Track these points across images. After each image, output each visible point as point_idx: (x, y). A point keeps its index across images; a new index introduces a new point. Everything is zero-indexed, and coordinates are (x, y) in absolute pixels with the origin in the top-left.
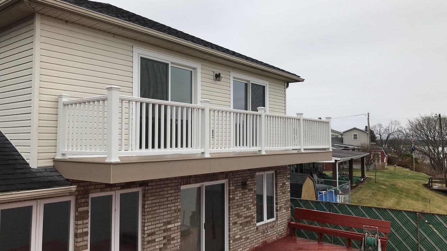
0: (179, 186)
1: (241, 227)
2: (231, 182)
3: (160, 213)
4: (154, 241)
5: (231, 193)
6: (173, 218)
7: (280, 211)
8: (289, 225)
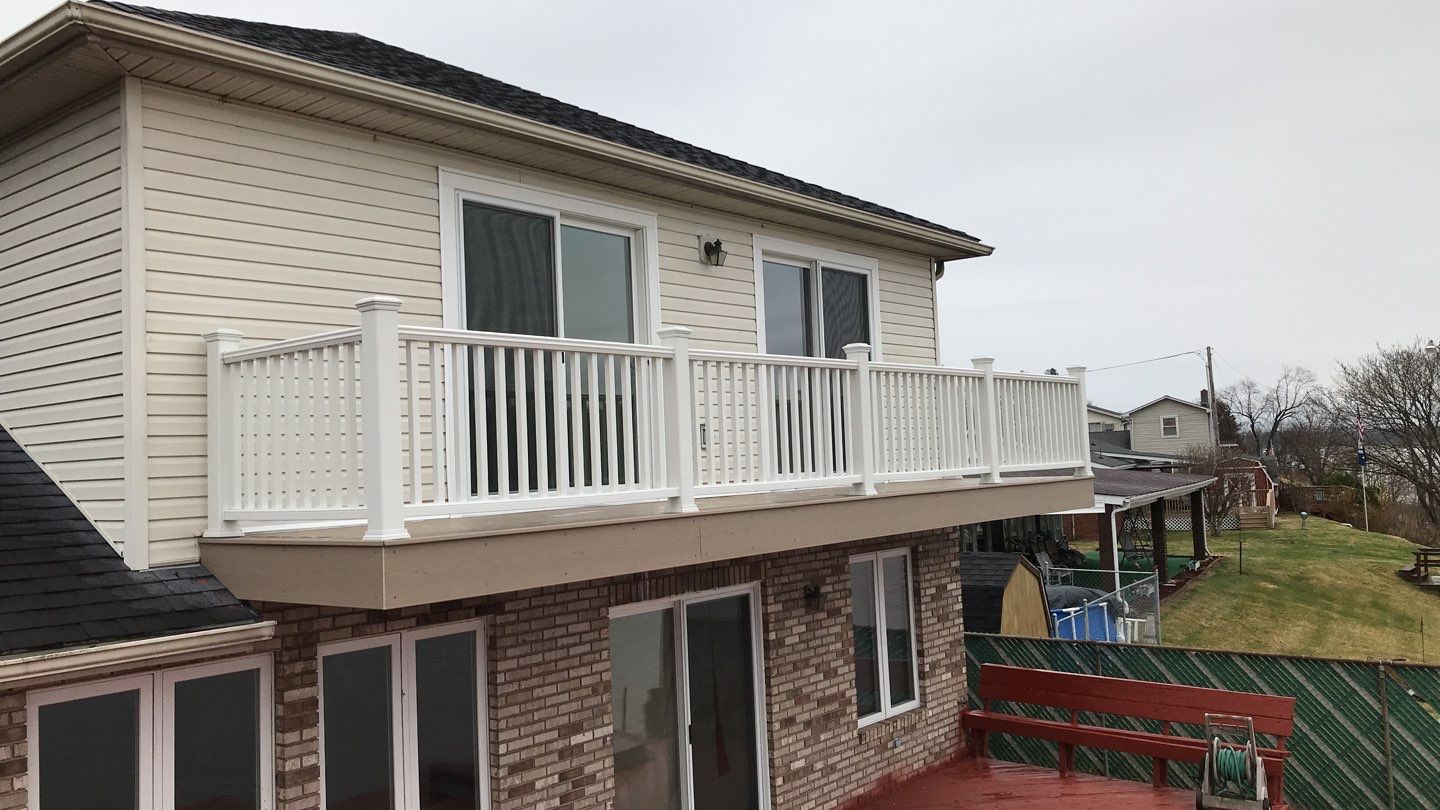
0: (603, 610)
1: (808, 733)
2: (770, 591)
3: (545, 697)
4: (529, 788)
5: (771, 626)
6: (588, 714)
7: (934, 675)
8: (965, 721)
